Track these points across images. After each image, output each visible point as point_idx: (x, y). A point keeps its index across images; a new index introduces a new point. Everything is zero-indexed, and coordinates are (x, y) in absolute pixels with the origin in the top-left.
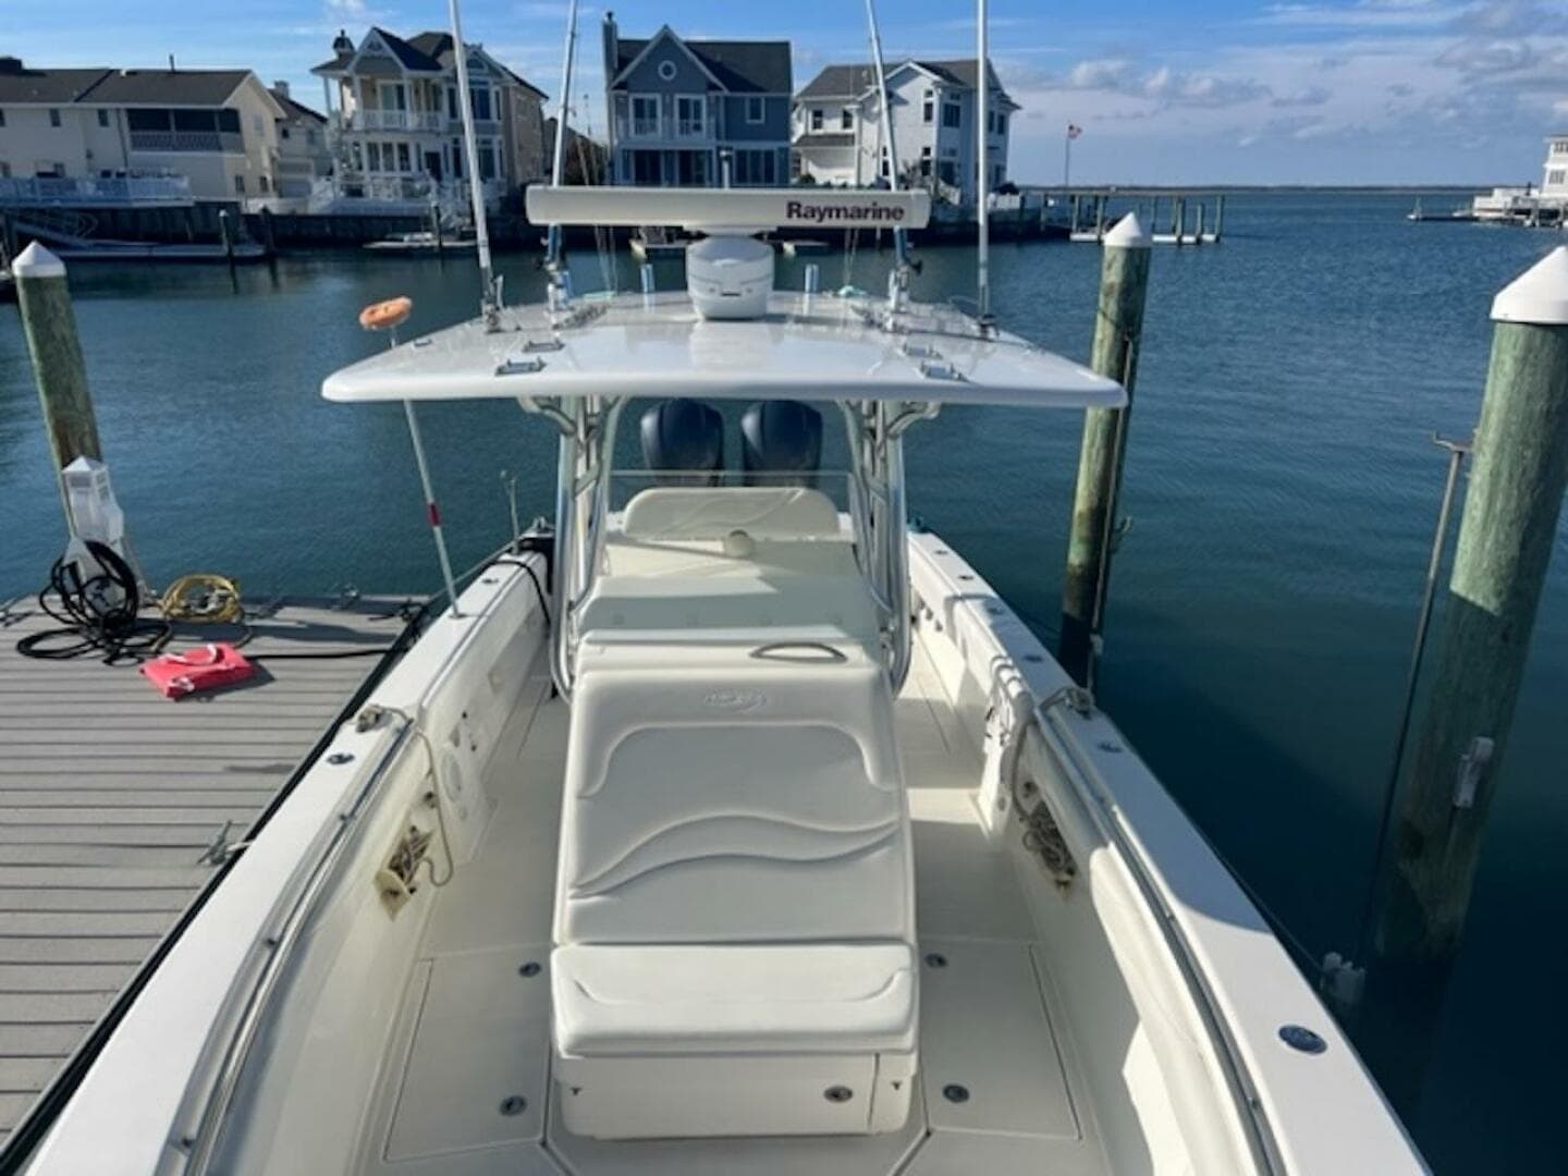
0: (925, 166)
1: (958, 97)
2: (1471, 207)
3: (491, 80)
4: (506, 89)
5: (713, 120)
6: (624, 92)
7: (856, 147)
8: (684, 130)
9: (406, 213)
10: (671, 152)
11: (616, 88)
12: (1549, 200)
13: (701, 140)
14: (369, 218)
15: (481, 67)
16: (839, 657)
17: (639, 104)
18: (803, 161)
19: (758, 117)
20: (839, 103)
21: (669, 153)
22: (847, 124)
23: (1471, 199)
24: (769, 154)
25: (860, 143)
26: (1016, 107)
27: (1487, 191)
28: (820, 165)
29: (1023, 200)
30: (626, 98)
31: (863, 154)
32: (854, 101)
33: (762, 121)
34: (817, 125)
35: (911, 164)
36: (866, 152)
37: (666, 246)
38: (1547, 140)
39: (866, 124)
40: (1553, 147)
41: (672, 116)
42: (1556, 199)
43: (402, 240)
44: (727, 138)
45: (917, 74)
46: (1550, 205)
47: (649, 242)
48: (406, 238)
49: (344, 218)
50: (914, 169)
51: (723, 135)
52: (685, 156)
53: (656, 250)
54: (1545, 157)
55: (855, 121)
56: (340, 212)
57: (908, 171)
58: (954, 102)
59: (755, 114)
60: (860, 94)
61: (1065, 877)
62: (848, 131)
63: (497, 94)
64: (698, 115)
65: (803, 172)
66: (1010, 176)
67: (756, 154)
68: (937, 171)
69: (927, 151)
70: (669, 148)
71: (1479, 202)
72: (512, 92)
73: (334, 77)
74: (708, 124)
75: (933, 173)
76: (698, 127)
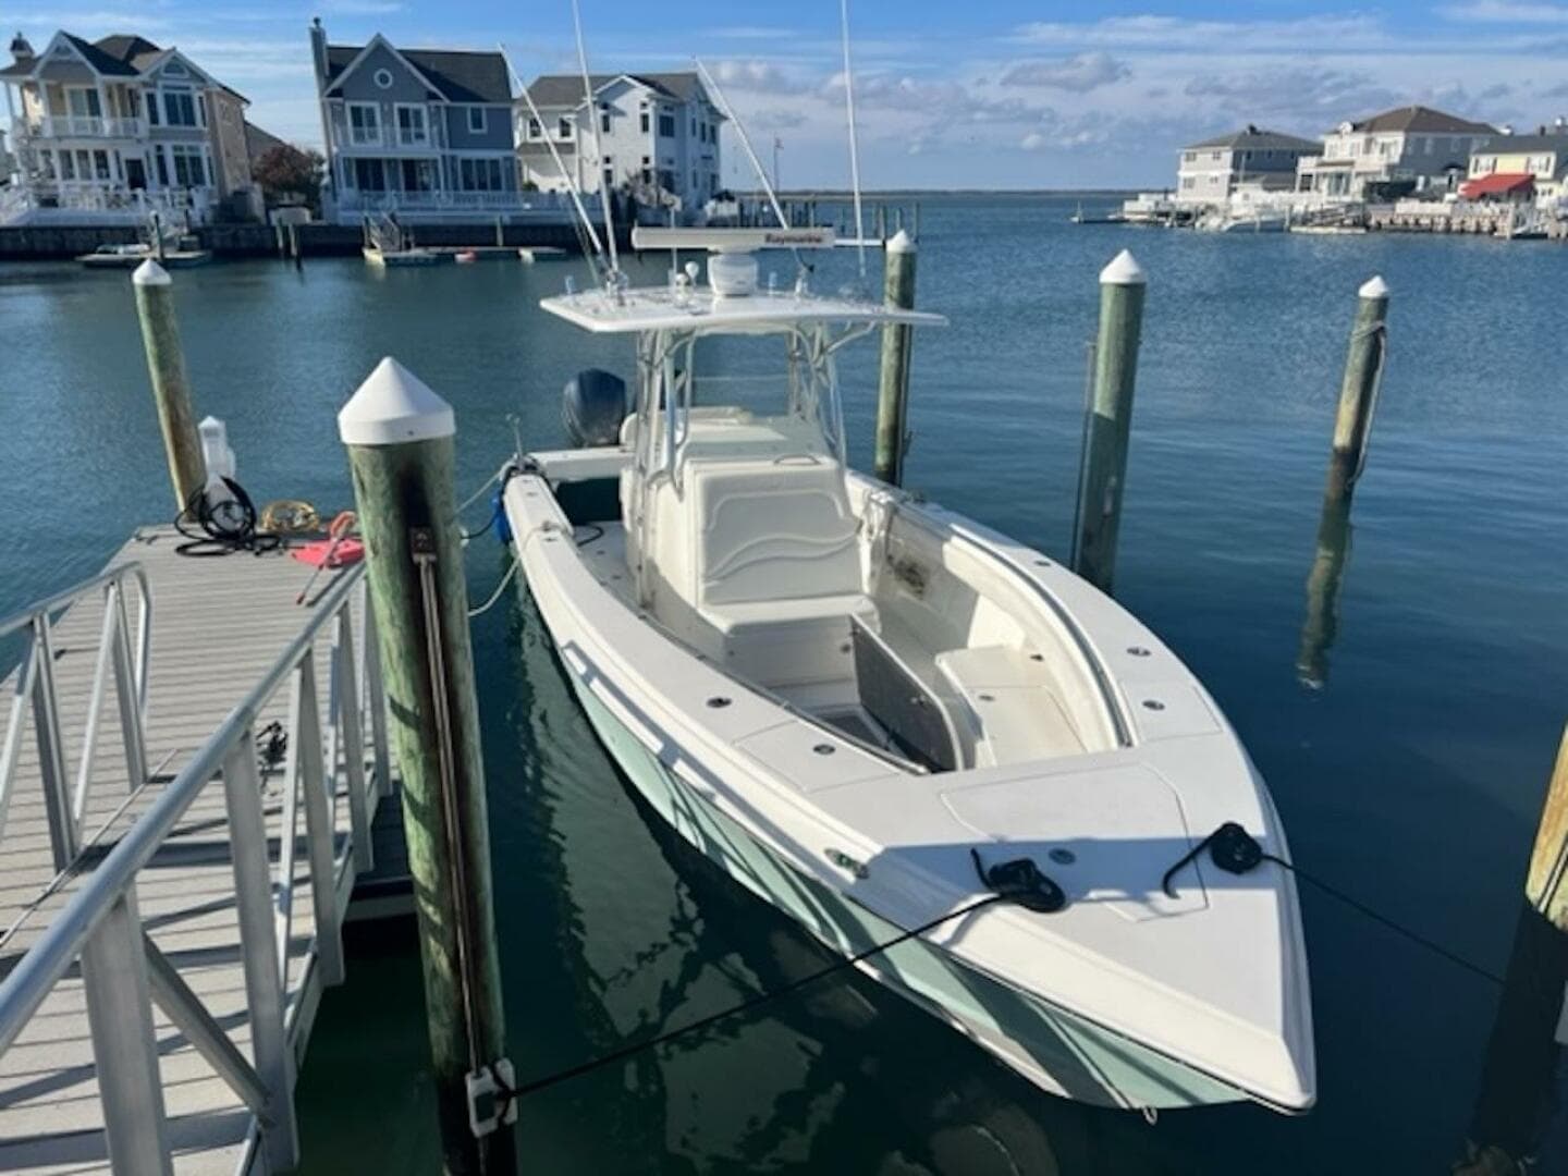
0: (646, 173)
1: (671, 109)
2: (1121, 210)
3: (193, 85)
4: (209, 95)
5: (435, 129)
6: (339, 100)
7: (576, 157)
8: (406, 138)
9: (112, 223)
10: (395, 161)
11: (331, 95)
12: (1182, 204)
13: (424, 149)
14: (71, 229)
15: (181, 71)
16: (817, 463)
17: (356, 111)
18: (525, 168)
19: (480, 127)
20: (556, 112)
21: (389, 161)
22: (565, 133)
23: (1121, 204)
24: (495, 163)
25: (580, 151)
26: (725, 118)
27: (1134, 196)
28: (543, 172)
29: (741, 208)
30: (343, 106)
31: (585, 165)
32: (570, 111)
33: (484, 131)
34: (535, 134)
35: (633, 173)
36: (587, 161)
37: (404, 254)
38: (1178, 151)
39: (585, 133)
40: (1183, 157)
41: (393, 125)
42: (1190, 203)
43: (116, 253)
44: (451, 147)
45: (631, 87)
46: (1185, 208)
47: (384, 251)
48: (121, 250)
49: (43, 230)
50: (637, 177)
51: (447, 143)
52: (410, 166)
53: (395, 259)
54: (1178, 168)
55: (573, 130)
56: (36, 223)
57: (631, 179)
58: (668, 114)
59: (477, 123)
60: (577, 105)
61: (919, 588)
62: (567, 140)
63: (201, 98)
64: (419, 124)
65: (525, 180)
66: (725, 183)
67: (481, 162)
68: (658, 180)
69: (646, 160)
70: (392, 156)
71: (1128, 206)
72: (215, 98)
73: (16, 82)
74: (431, 134)
75: (653, 181)
76: (420, 136)
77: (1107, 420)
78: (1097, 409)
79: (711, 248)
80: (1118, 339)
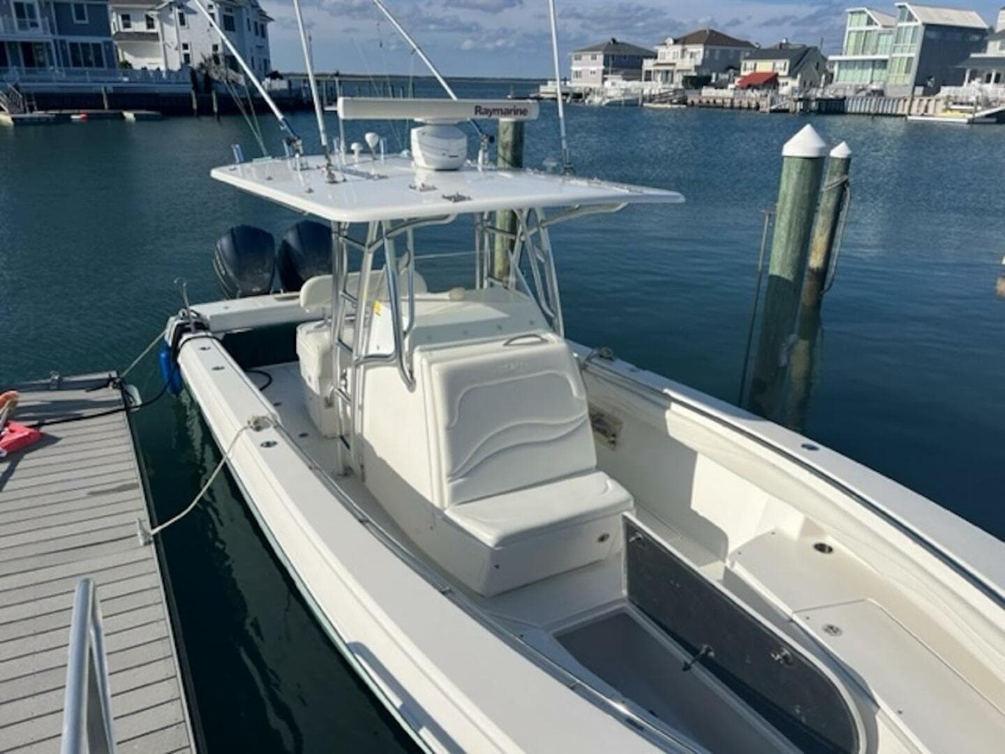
0: (216, 58)
1: (231, 11)
2: (538, 91)
5: (46, 19)
7: (161, 43)
8: (22, 26)
10: (15, 43)
12: (575, 88)
13: (39, 34)
16: (544, 341)
18: (120, 51)
19: (84, 18)
20: (142, 10)
21: (10, 43)
22: (150, 25)
23: (537, 87)
24: (97, 46)
25: (163, 39)
26: (271, 20)
27: (545, 82)
28: (136, 56)
29: (290, 83)
31: (167, 47)
32: (151, 10)
33: (86, 22)
34: (127, 26)
35: (207, 57)
36: (170, 47)
37: (28, 115)
38: (570, 54)
39: (166, 26)
40: (573, 58)
41: (10, 16)
42: (580, 88)
44: (60, 33)
46: (577, 91)
47: (11, 113)
50: (210, 60)
51: (56, 31)
52: (27, 47)
53: (21, 119)
54: (571, 64)
55: (157, 24)
57: (206, 61)
58: (228, 14)
59: (80, 15)
60: (158, 5)
61: (612, 439)
62: (151, 31)
64: (32, 15)
65: (121, 59)
66: (274, 67)
67: (85, 45)
68: (226, 62)
69: (215, 48)
70: (11, 39)
71: (543, 89)
74: (43, 23)
75: (222, 63)
76: (34, 25)
77: (786, 281)
78: (775, 270)
79: (418, 119)
80: (801, 208)
